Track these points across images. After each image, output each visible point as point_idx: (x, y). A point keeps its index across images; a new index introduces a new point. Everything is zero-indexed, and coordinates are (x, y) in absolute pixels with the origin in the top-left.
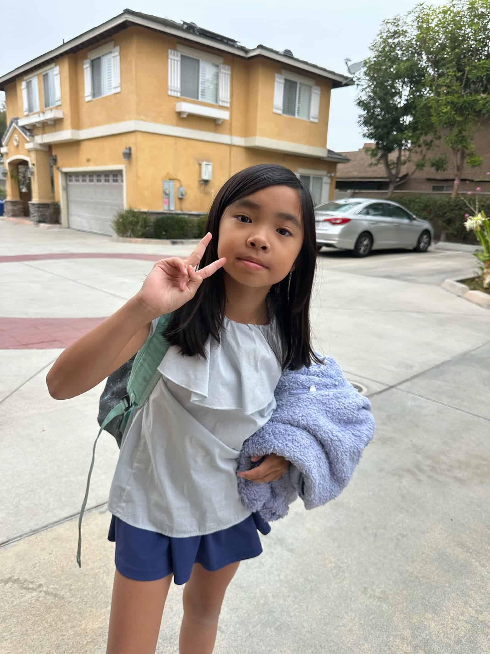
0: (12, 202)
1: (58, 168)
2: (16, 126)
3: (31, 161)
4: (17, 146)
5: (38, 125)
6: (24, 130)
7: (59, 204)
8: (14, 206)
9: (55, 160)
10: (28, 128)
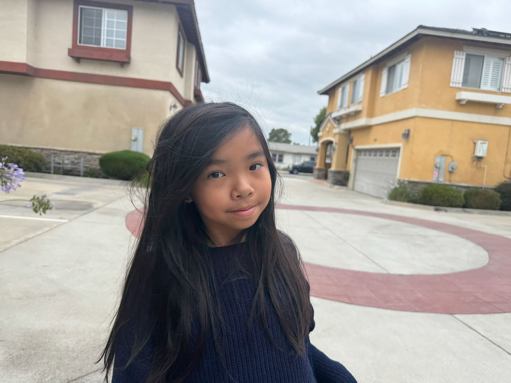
0: (318, 169)
1: (352, 147)
2: (330, 118)
3: (335, 141)
4: (328, 132)
6: (335, 120)
7: (349, 172)
8: (320, 172)
9: (351, 141)
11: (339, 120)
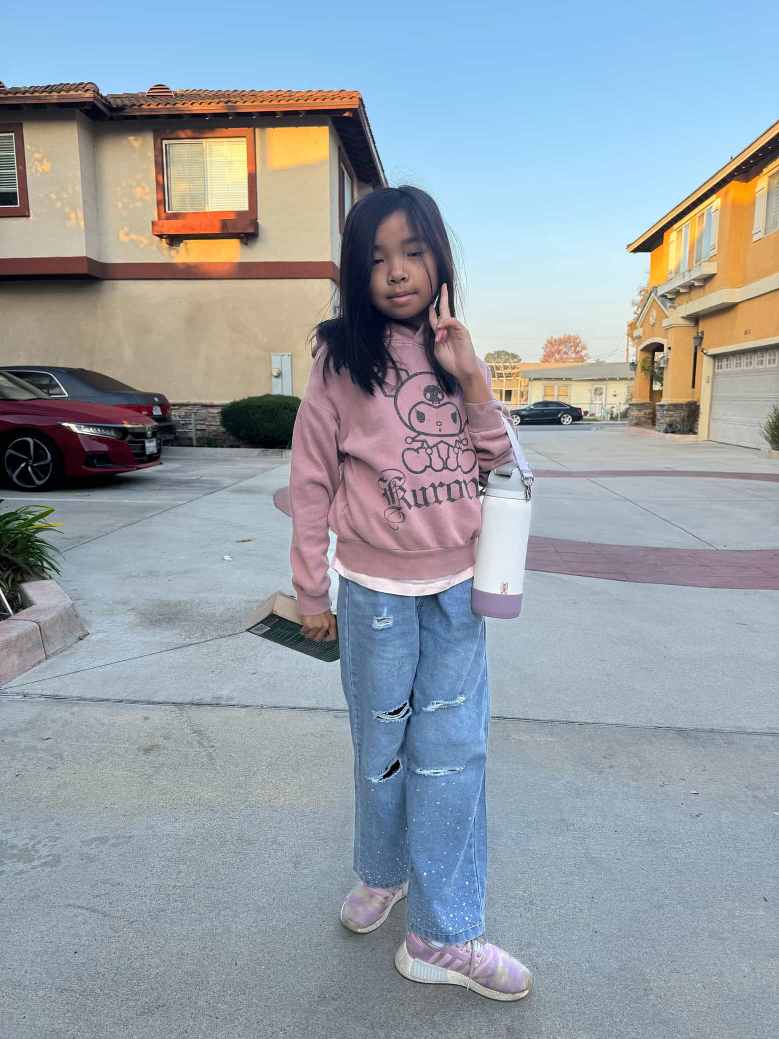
0: (637, 405)
1: (702, 351)
2: (654, 296)
3: (668, 343)
4: (653, 326)
5: (682, 290)
6: (663, 299)
7: (698, 404)
8: (639, 410)
9: (702, 338)
10: (669, 296)
11: (672, 297)
